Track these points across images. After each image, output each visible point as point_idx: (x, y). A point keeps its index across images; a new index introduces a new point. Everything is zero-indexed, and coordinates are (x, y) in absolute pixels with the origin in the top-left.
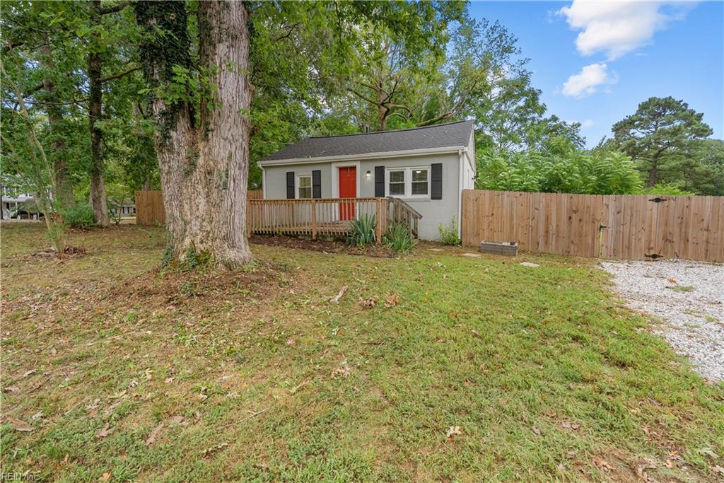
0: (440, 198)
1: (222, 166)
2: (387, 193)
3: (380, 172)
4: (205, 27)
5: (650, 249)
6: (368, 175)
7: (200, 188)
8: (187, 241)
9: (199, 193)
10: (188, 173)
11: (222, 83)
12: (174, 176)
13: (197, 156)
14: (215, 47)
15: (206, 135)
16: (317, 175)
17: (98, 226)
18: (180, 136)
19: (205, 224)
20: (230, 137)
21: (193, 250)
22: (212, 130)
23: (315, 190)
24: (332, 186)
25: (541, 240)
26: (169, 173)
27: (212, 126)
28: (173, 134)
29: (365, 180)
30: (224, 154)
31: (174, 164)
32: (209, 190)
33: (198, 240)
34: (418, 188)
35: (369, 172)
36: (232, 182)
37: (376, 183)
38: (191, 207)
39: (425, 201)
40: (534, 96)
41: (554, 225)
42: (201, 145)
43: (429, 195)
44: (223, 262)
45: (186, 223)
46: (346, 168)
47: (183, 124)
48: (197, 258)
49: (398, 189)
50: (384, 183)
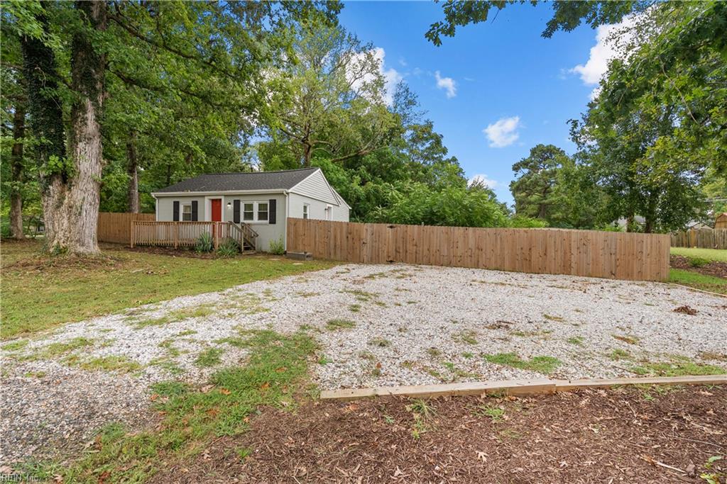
0: (275, 223)
1: (78, 204)
2: (242, 220)
3: (237, 204)
4: (73, 134)
5: (389, 257)
6: (229, 206)
7: (64, 215)
8: (55, 242)
9: (64, 218)
10: (58, 207)
11: (81, 162)
12: (50, 209)
13: (64, 198)
14: (77, 144)
15: (70, 188)
16: (195, 204)
17: (13, 239)
18: (55, 188)
19: (66, 233)
20: (84, 189)
21: (58, 246)
22: (74, 186)
23: (193, 216)
24: (206, 213)
25: (332, 252)
26: (47, 207)
27: (73, 183)
28: (51, 187)
29: (227, 209)
30: (80, 197)
31: (51, 203)
32: (70, 215)
33: (62, 241)
34: (262, 216)
35: (229, 204)
36: (85, 213)
37: (234, 211)
38: (59, 225)
39: (266, 224)
40: (438, 140)
41: (339, 241)
42: (67, 193)
43: (268, 221)
44: (75, 253)
45: (56, 233)
46: (216, 200)
47: (57, 182)
48: (60, 250)
49: (249, 216)
50: (239, 211)
